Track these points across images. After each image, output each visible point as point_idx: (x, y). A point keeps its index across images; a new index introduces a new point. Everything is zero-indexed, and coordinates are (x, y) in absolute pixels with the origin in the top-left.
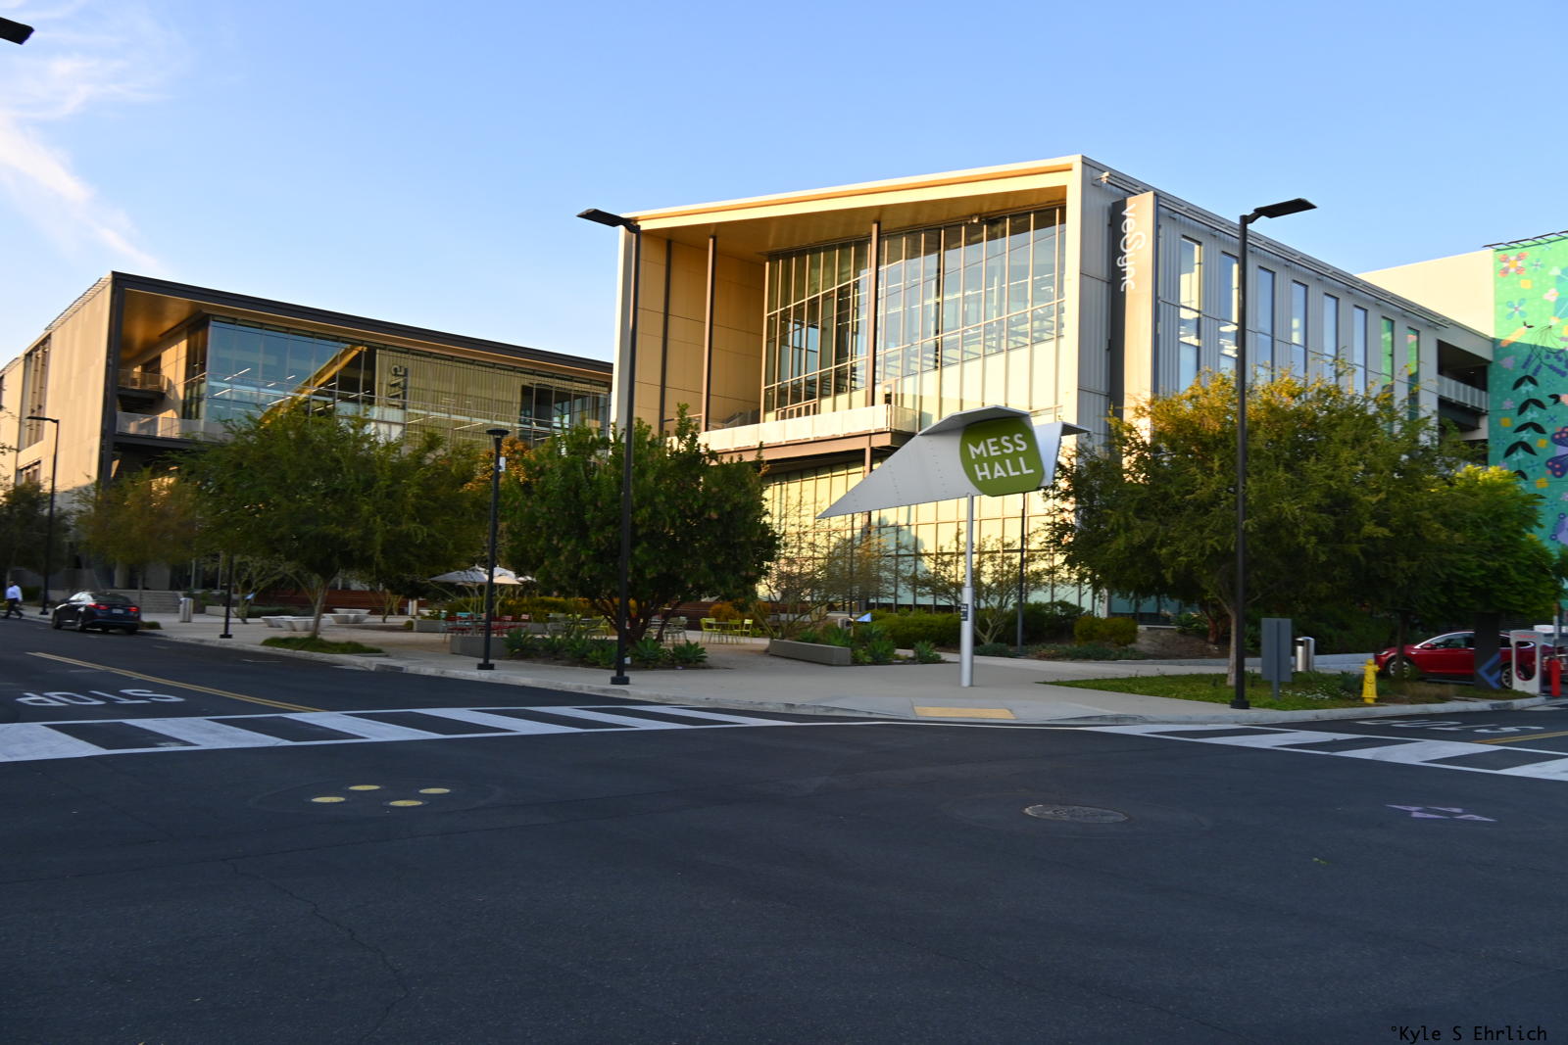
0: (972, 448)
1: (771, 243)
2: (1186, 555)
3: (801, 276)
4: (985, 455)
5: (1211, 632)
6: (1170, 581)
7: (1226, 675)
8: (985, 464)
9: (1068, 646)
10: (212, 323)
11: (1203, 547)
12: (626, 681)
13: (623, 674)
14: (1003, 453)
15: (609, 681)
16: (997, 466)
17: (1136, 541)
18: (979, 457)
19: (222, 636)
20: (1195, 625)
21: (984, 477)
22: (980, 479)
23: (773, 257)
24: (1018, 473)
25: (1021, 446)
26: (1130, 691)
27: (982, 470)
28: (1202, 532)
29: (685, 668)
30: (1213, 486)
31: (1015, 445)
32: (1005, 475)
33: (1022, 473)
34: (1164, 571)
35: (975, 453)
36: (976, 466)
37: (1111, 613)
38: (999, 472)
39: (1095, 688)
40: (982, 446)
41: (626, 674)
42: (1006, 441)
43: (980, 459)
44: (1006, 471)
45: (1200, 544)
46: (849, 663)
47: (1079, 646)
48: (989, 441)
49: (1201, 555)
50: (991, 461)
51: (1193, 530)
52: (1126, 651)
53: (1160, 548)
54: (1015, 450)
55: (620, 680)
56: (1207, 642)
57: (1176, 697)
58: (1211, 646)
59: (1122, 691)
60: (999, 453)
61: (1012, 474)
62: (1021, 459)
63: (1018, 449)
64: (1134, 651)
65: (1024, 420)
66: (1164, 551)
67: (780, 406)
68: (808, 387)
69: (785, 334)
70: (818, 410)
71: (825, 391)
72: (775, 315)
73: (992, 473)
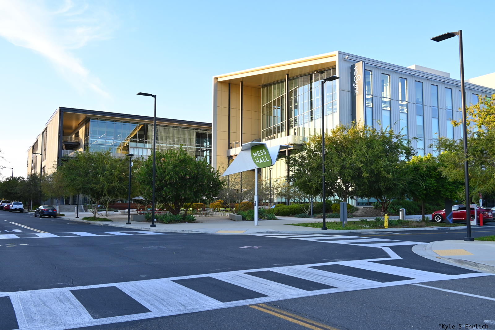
0: (254, 154)
1: (262, 82)
3: (271, 92)
5: (382, 208)
8: (258, 159)
10: (90, 120)
13: (154, 224)
15: (149, 226)
16: (260, 159)
18: (256, 156)
19: (76, 218)
23: (263, 86)
25: (265, 153)
27: (257, 161)
29: (188, 222)
31: (264, 153)
36: (256, 159)
40: (256, 153)
42: (261, 152)
44: (263, 161)
47: (332, 214)
48: (257, 152)
52: (350, 215)
58: (382, 213)
60: (260, 155)
62: (266, 157)
63: (264, 154)
64: (353, 215)
67: (267, 136)
68: (274, 130)
69: (267, 112)
70: (277, 137)
71: (279, 131)
72: (264, 106)
73: (260, 162)
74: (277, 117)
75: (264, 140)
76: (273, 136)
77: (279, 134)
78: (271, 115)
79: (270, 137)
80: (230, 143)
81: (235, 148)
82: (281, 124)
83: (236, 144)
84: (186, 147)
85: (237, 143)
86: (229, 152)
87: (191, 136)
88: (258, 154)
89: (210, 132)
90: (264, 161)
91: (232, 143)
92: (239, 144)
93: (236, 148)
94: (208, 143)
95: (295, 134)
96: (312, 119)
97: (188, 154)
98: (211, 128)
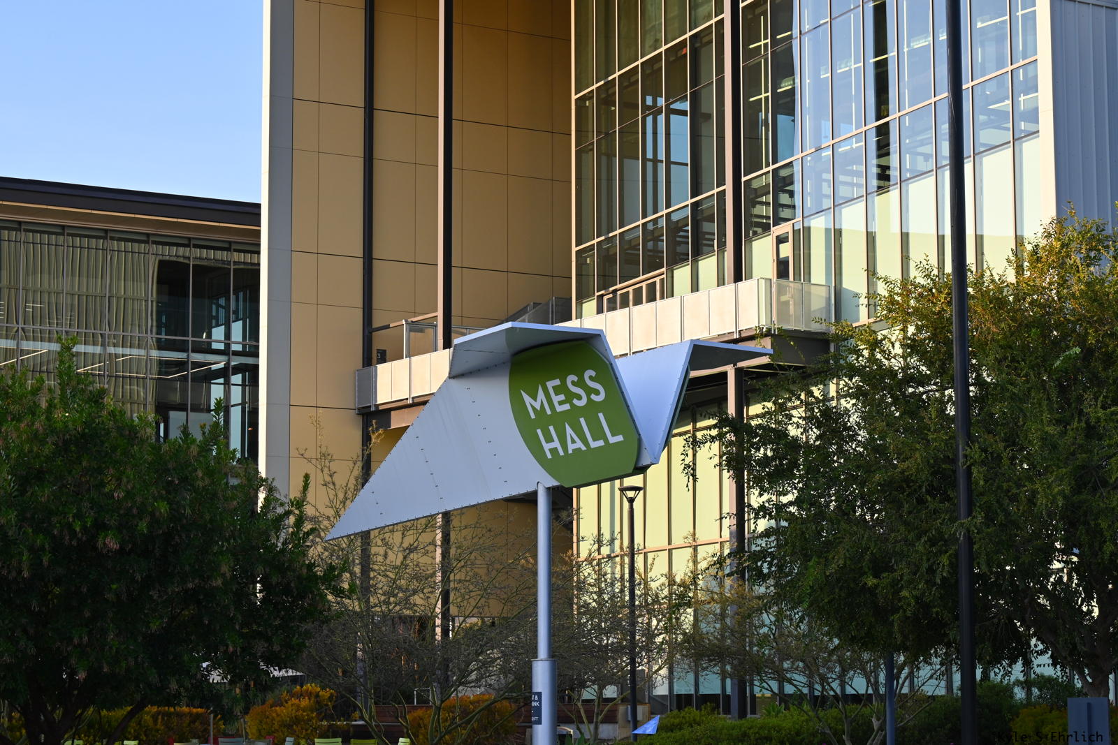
3: (628, 11)
4: (549, 412)
8: (551, 428)
14: (572, 405)
16: (569, 431)
18: (540, 413)
21: (554, 451)
22: (549, 456)
24: (601, 443)
25: (597, 393)
27: (549, 439)
31: (589, 391)
32: (584, 448)
33: (606, 440)
35: (534, 409)
36: (539, 431)
38: (573, 442)
40: (541, 394)
42: (573, 383)
44: (584, 440)
48: (551, 384)
50: (559, 420)
54: (589, 399)
60: (567, 407)
61: (594, 445)
62: (601, 416)
63: (593, 397)
65: (596, 343)
67: (607, 281)
68: (650, 244)
69: (607, 134)
70: (668, 292)
71: (680, 249)
72: (589, 97)
73: (565, 445)
74: (669, 163)
75: (590, 306)
76: (642, 281)
77: (682, 274)
78: (630, 151)
79: (626, 287)
80: (376, 324)
81: (405, 361)
82: (695, 206)
83: (412, 334)
84: (98, 350)
85: (415, 327)
86: (367, 385)
87: (130, 283)
88: (556, 399)
89: (248, 258)
91: (387, 327)
92: (430, 331)
93: (414, 359)
94: (237, 328)
95: (782, 268)
96: (884, 174)
97: (108, 400)
98: (257, 234)
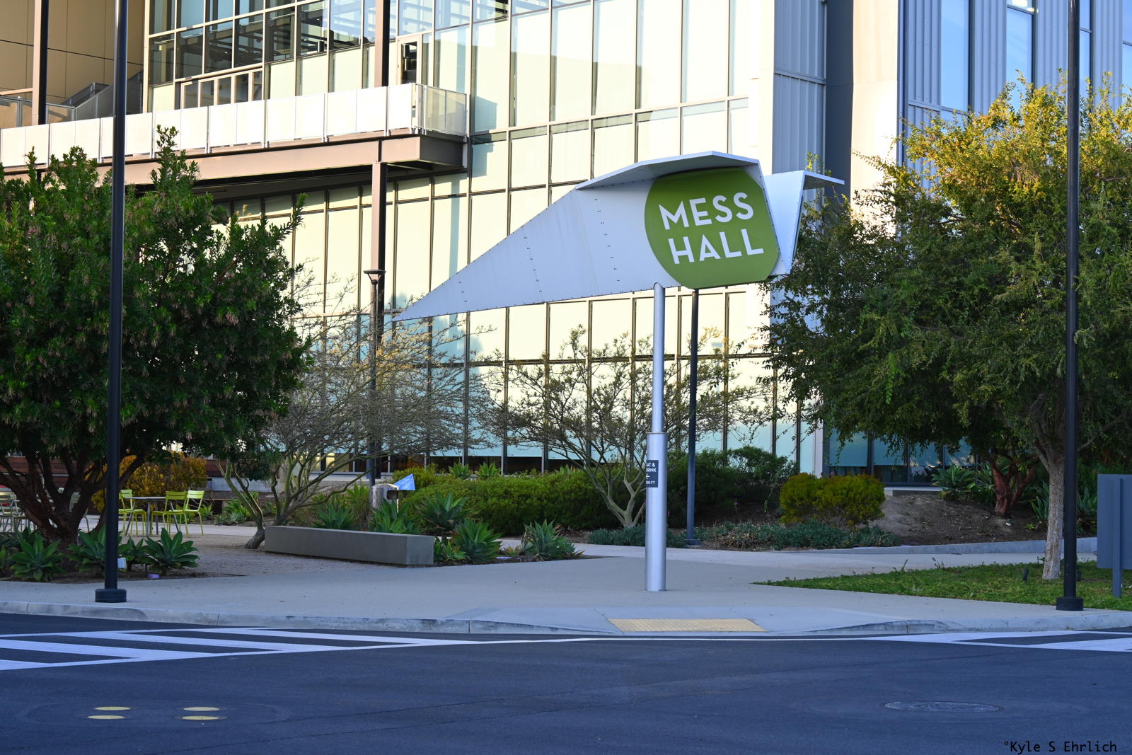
0: (664, 213)
2: (991, 381)
5: (999, 497)
6: (965, 421)
7: (1038, 566)
8: (686, 239)
9: (769, 526)
11: (1015, 370)
12: (121, 597)
13: (116, 586)
15: (94, 597)
16: (705, 242)
17: (915, 362)
18: (677, 225)
20: (972, 486)
22: (677, 261)
24: (739, 254)
25: (745, 212)
26: (903, 591)
27: (680, 246)
28: (1014, 348)
29: (163, 576)
30: (1034, 279)
31: (735, 210)
32: (718, 257)
33: (744, 251)
34: (955, 406)
35: (670, 221)
36: (671, 241)
37: (829, 469)
38: (708, 251)
39: (849, 589)
41: (121, 585)
42: (720, 203)
43: (677, 228)
44: (720, 251)
45: (1011, 366)
46: (431, 561)
47: (788, 525)
48: (693, 203)
49: (1013, 382)
50: (695, 234)
51: (1000, 344)
52: (867, 531)
53: (951, 371)
54: (735, 217)
55: (112, 594)
56: (993, 514)
57: (974, 597)
58: (1000, 521)
59: (893, 592)
60: (709, 222)
62: (744, 232)
63: (740, 215)
64: (879, 532)
65: (751, 172)
66: (958, 377)
73: (696, 253)
75: (164, 94)
90: (728, 254)
95: (407, 76)
